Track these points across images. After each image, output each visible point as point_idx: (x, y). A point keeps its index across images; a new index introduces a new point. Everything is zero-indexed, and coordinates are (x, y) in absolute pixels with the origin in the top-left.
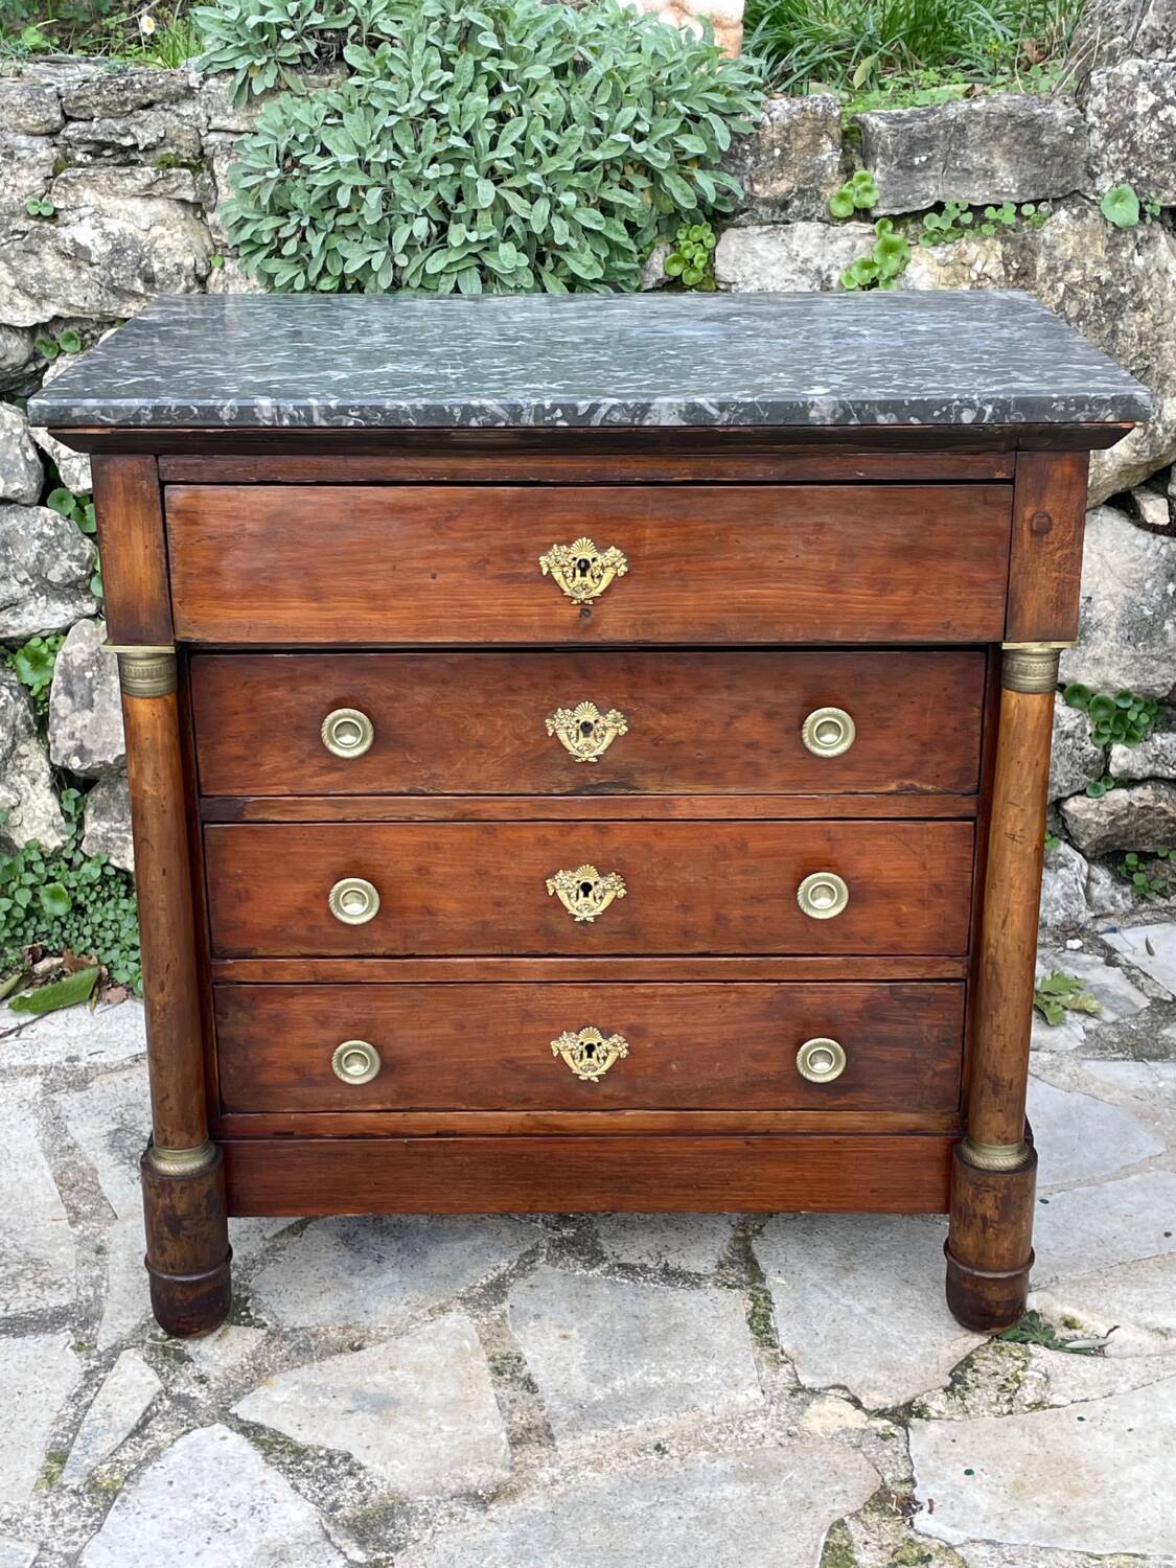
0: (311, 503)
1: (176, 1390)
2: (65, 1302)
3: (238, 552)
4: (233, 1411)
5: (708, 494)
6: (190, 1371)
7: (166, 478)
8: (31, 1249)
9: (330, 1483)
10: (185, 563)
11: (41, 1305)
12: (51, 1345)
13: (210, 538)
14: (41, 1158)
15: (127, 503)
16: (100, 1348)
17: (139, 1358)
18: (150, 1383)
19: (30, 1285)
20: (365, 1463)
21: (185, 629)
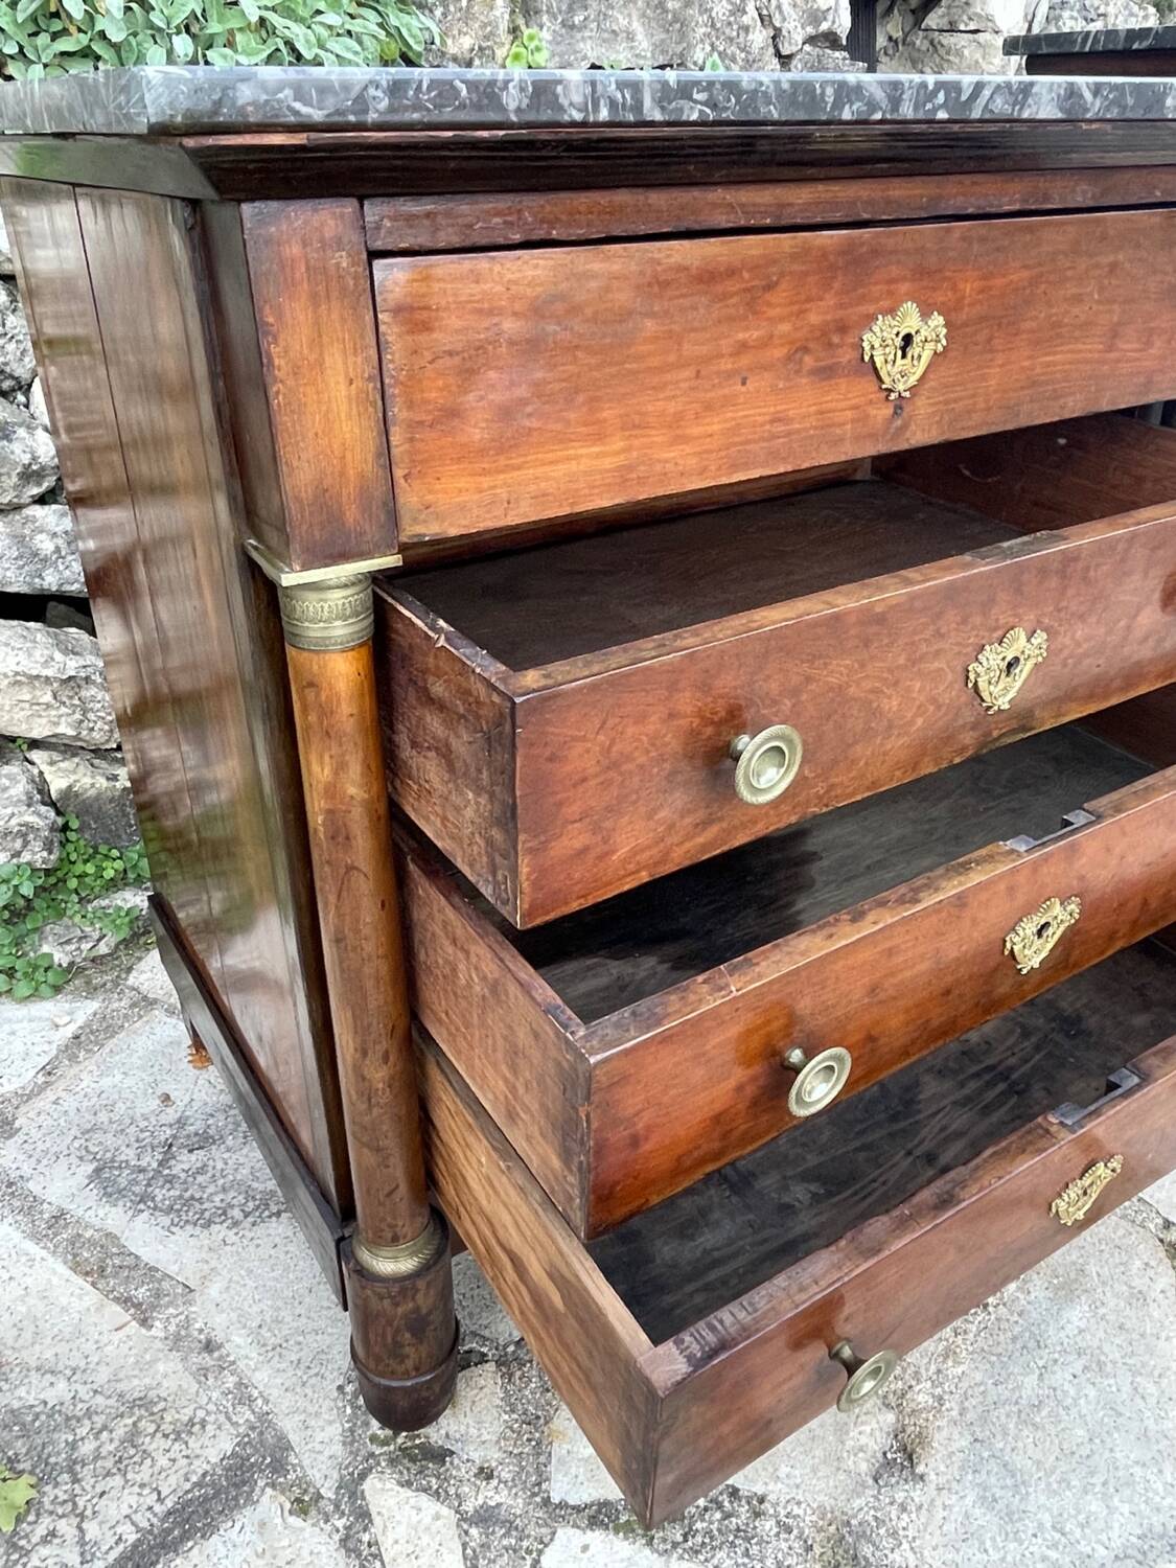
0: (594, 276)
1: (469, 1507)
2: (226, 1445)
3: (492, 374)
4: (555, 1499)
5: (1030, 229)
6: (463, 1471)
7: (379, 245)
8: (121, 1387)
9: (748, 1540)
10: (410, 405)
11: (200, 1467)
12: (262, 1525)
13: (450, 354)
14: (31, 1247)
15: (314, 298)
16: (328, 1493)
17: (391, 1485)
18: (437, 1517)
19: (160, 1443)
20: (759, 1489)
21: (415, 520)
